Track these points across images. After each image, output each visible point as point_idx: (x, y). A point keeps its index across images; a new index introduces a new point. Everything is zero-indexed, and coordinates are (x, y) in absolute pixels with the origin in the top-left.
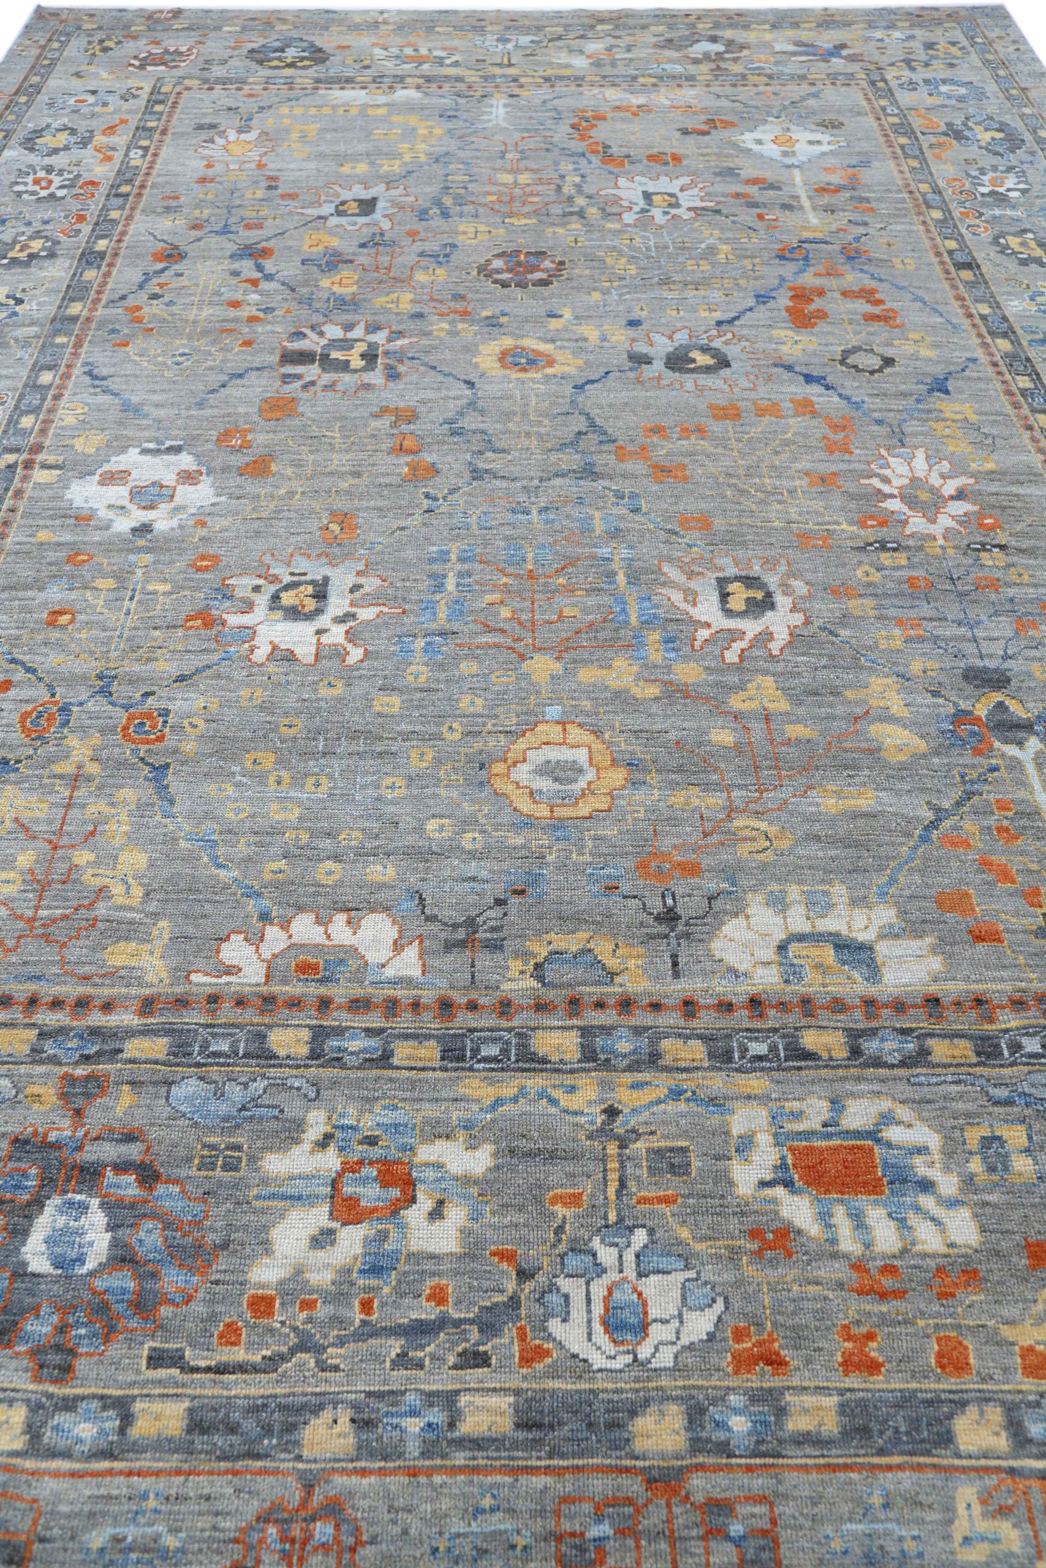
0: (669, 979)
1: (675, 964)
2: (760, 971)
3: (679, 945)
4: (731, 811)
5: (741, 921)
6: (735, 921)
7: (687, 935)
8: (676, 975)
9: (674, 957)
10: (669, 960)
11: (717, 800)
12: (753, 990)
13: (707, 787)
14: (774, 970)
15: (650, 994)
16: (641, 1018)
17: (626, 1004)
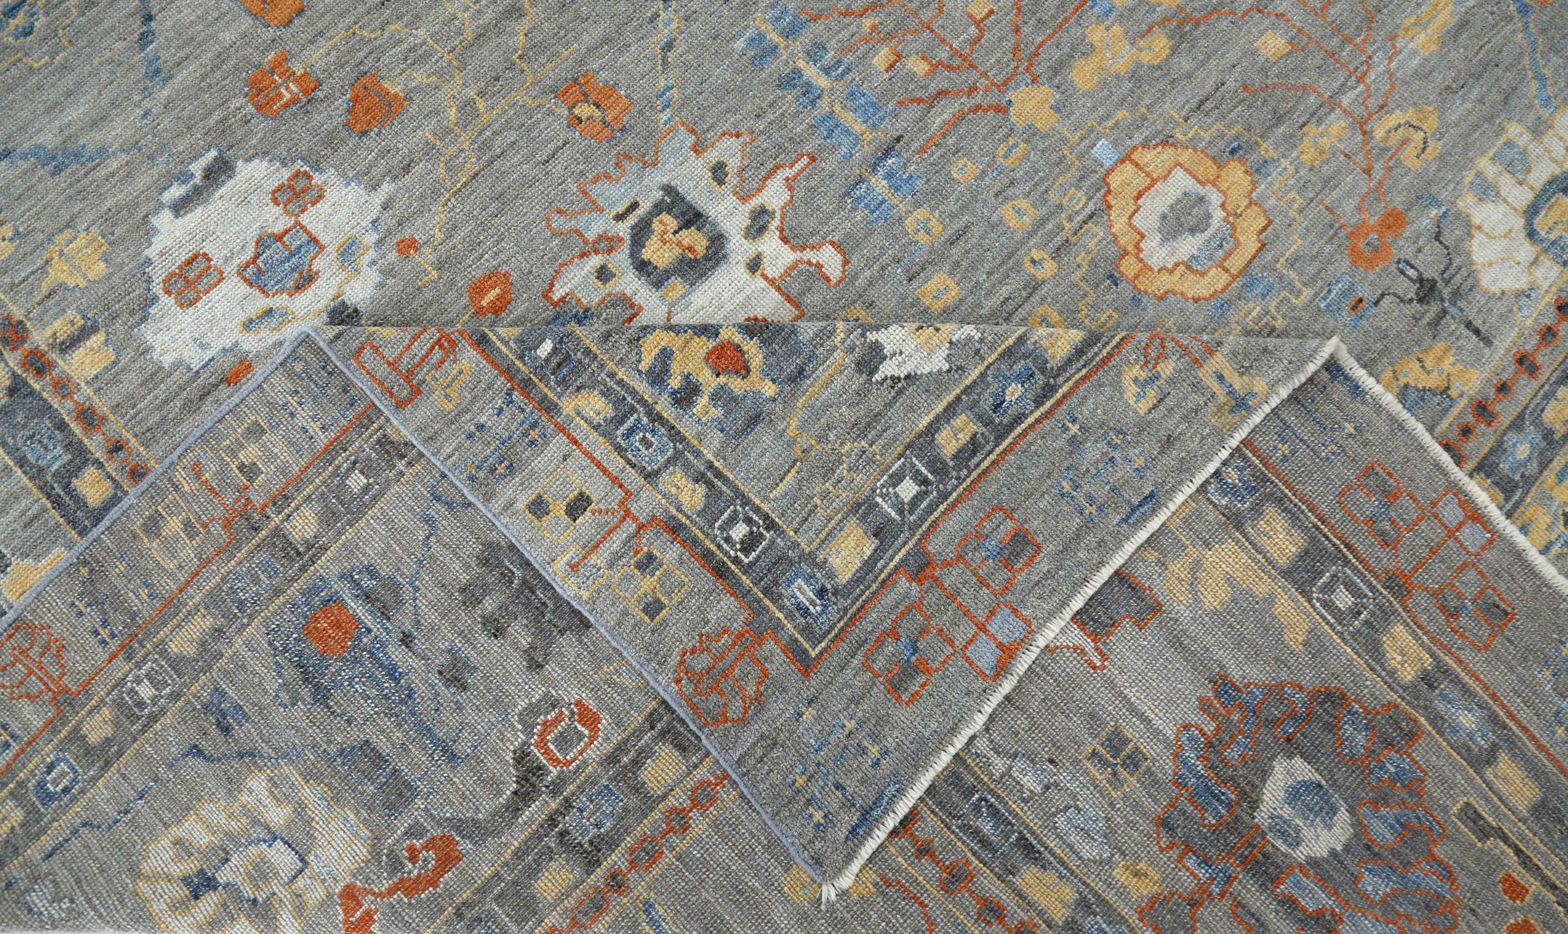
0: (1487, 351)
1: (1477, 332)
2: (1539, 273)
3: (1461, 310)
4: (1362, 125)
5: (1478, 239)
6: (1475, 243)
7: (1456, 294)
8: (1488, 342)
9: (1469, 325)
10: (1466, 333)
11: (1337, 125)
12: (1550, 298)
13: (1316, 116)
14: (1547, 262)
15: (1489, 380)
16: (1506, 412)
17: (1482, 410)
